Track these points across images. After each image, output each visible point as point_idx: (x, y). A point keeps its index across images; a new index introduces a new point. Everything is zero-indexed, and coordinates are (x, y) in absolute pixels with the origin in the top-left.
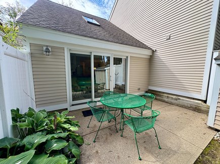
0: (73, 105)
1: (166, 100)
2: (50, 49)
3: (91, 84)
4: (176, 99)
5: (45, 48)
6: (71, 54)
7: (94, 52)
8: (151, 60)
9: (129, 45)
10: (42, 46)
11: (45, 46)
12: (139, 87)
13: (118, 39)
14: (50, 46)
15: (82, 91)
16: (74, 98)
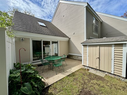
0: (33, 63)
1: (74, 58)
2: (23, 39)
3: (41, 54)
4: (77, 58)
5: (21, 39)
6: (33, 41)
7: (43, 39)
8: (69, 42)
9: (58, 36)
10: (20, 38)
11: (21, 38)
12: (64, 54)
13: (54, 34)
14: (23, 38)
15: (37, 57)
16: (34, 60)
